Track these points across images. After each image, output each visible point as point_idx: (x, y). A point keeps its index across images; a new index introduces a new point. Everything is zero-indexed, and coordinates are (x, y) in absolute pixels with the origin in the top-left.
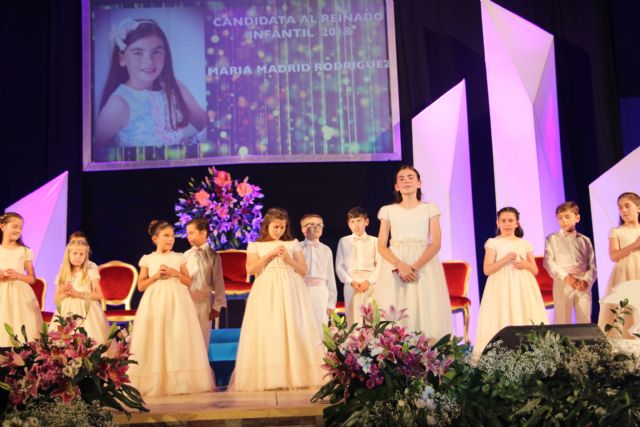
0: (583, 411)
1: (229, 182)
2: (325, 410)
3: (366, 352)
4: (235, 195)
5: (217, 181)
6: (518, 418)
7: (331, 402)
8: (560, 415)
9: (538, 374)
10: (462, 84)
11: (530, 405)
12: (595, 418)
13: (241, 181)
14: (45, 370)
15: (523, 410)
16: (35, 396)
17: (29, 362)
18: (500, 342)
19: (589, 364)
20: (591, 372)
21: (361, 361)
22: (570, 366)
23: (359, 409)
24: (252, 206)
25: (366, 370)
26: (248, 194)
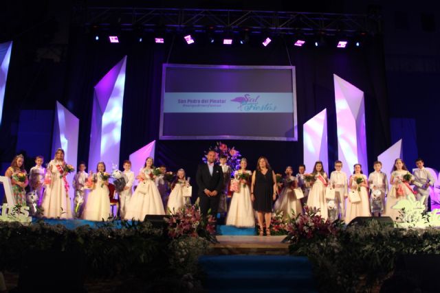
0: (387, 249)
1: (226, 149)
2: (289, 246)
3: (307, 225)
4: (229, 155)
5: (221, 148)
6: (363, 251)
7: (291, 243)
8: (378, 251)
9: (371, 235)
10: (325, 110)
11: (368, 247)
12: (391, 252)
13: (231, 149)
14: (185, 225)
15: (365, 248)
16: (182, 234)
17: (178, 221)
18: (356, 222)
19: (389, 232)
20: (391, 235)
21: (305, 228)
22: (383, 232)
23: (303, 246)
24: (236, 160)
25: (307, 231)
26: (235, 154)
